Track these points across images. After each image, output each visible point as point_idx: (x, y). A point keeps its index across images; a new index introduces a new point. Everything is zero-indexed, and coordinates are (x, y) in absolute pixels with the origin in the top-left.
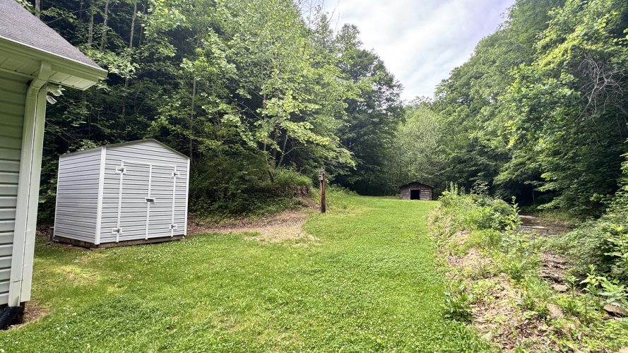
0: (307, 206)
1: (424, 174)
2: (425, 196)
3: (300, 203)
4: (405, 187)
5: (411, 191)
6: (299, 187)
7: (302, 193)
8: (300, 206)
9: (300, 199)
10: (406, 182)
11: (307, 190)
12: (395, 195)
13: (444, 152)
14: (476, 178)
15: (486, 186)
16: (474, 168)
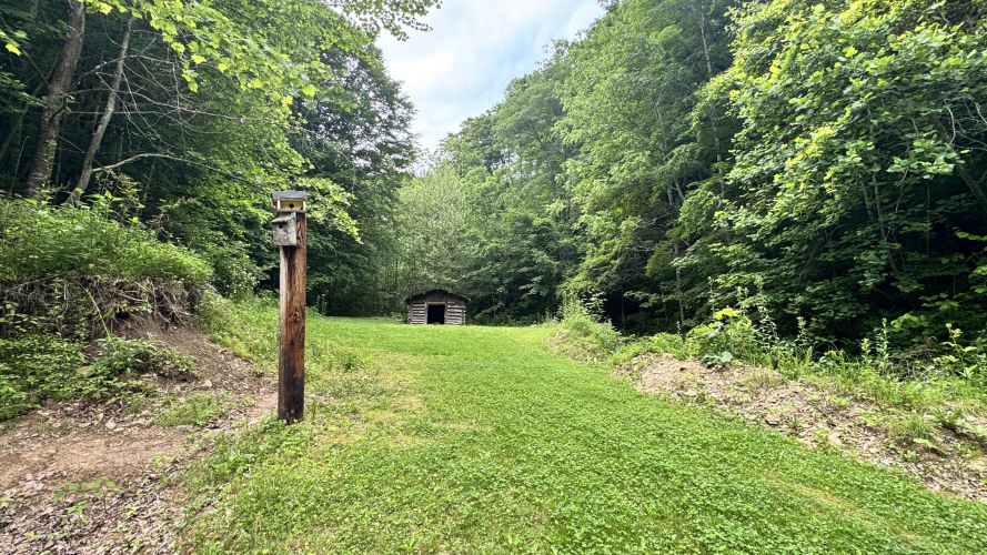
0: (185, 377)
1: (444, 277)
2: (455, 317)
3: (144, 364)
4: (416, 299)
5: (430, 306)
6: (144, 286)
7: (165, 311)
8: (149, 380)
9: (151, 342)
10: (421, 290)
11: (193, 299)
12: (389, 315)
13: (474, 238)
14: (529, 286)
15: (600, 297)
16: (525, 269)
